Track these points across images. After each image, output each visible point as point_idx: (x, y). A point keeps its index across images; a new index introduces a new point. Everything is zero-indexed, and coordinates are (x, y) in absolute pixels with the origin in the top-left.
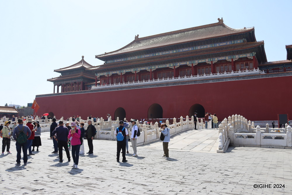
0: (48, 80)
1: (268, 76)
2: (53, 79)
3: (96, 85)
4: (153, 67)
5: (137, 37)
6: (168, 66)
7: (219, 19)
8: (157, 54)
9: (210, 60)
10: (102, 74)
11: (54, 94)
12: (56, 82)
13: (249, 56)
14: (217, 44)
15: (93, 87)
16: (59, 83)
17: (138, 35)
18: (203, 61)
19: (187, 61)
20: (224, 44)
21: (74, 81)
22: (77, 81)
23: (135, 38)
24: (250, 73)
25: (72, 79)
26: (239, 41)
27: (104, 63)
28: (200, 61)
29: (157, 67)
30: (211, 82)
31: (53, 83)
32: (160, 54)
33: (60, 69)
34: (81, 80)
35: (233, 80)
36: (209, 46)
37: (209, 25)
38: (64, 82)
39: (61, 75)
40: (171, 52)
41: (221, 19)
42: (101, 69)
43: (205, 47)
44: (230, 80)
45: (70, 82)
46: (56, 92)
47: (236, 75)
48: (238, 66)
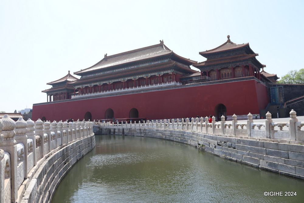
0: (42, 92)
1: (176, 88)
2: (46, 90)
3: (74, 95)
4: (111, 81)
5: (106, 56)
6: (120, 80)
7: (160, 41)
8: (115, 71)
9: (145, 75)
10: (78, 87)
11: (48, 103)
12: (49, 92)
13: (170, 72)
14: (153, 63)
15: (73, 97)
16: (51, 93)
17: (107, 54)
18: (141, 76)
19: (132, 76)
20: (157, 63)
21: (61, 92)
22: (63, 92)
23: (105, 57)
24: (169, 84)
25: (59, 90)
26: (166, 61)
27: (81, 78)
28: (140, 76)
29: (113, 81)
30: (142, 92)
31: (46, 93)
32: (117, 70)
33: (52, 82)
34: (65, 91)
35: (155, 91)
36: (147, 64)
37: (154, 45)
38: (54, 93)
39: (53, 86)
40: (123, 69)
41: (162, 41)
42: (79, 82)
43: (145, 65)
44: (153, 91)
45: (58, 92)
46: (49, 101)
47: (160, 87)
48: (165, 79)
